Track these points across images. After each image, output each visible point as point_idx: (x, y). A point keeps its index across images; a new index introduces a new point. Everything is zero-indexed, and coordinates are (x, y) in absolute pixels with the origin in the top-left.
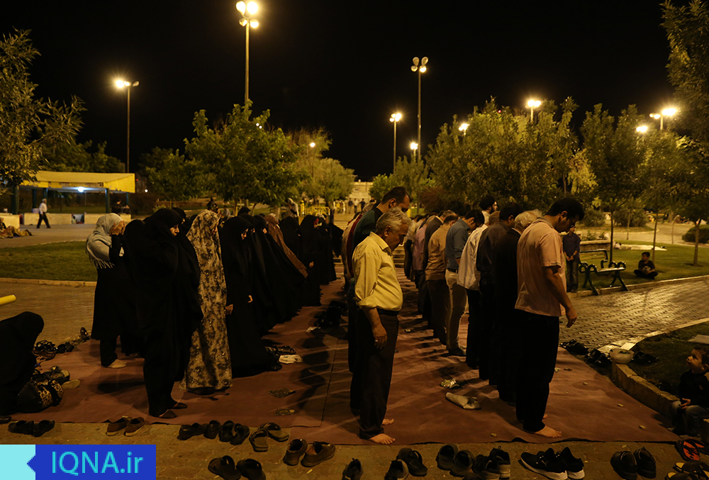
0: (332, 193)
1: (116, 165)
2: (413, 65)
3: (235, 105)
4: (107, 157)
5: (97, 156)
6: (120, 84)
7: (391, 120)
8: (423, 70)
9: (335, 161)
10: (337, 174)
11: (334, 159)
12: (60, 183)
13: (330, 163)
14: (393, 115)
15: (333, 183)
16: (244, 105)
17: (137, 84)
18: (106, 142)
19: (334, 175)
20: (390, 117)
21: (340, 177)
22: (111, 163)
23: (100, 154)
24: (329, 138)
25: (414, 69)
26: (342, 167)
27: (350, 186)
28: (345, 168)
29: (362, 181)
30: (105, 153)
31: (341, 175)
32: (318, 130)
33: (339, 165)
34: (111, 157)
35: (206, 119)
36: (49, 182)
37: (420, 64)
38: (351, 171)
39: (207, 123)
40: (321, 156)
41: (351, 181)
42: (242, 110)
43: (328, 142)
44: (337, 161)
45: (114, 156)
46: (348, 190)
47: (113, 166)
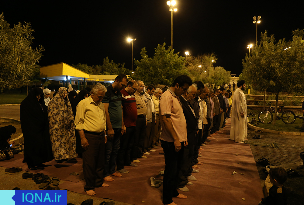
0: (218, 82)
1: (129, 72)
2: (254, 20)
3: (158, 45)
4: (125, 69)
5: (121, 69)
6: (129, 40)
7: (248, 48)
8: (259, 22)
9: (222, 68)
10: (223, 73)
11: (221, 67)
12: (103, 79)
13: (219, 69)
14: (248, 46)
15: (221, 77)
16: (162, 45)
17: (136, 39)
18: (124, 63)
19: (221, 74)
20: (247, 46)
21: (224, 75)
22: (127, 71)
23: (123, 68)
24: (216, 58)
25: (254, 22)
26: (225, 71)
27: (229, 79)
28: (227, 71)
29: (236, 77)
30: (125, 67)
31: (224, 74)
32: (211, 54)
33: (224, 69)
34: (127, 69)
35: (146, 51)
36: (100, 79)
37: (257, 20)
38: (229, 72)
39: (146, 53)
40: (212, 65)
41: (229, 77)
42: (161, 47)
43: (215, 59)
44: (223, 67)
45: (128, 69)
46: (228, 81)
47: (128, 72)
